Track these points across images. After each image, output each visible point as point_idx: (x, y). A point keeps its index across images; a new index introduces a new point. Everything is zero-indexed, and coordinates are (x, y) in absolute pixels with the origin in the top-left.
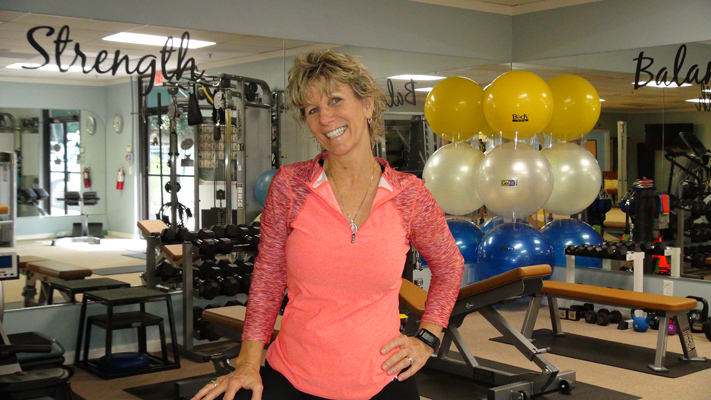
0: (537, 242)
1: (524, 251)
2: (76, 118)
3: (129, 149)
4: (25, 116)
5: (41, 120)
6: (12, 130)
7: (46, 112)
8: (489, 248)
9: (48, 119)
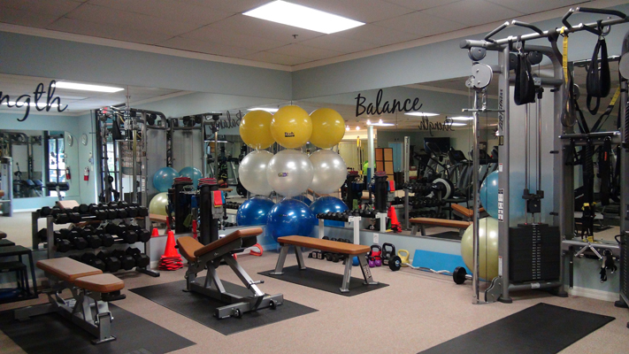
0: (303, 211)
1: (295, 217)
2: (62, 136)
3: (91, 155)
4: (34, 135)
5: (43, 137)
6: (26, 143)
7: (46, 132)
8: (274, 214)
9: (47, 137)
